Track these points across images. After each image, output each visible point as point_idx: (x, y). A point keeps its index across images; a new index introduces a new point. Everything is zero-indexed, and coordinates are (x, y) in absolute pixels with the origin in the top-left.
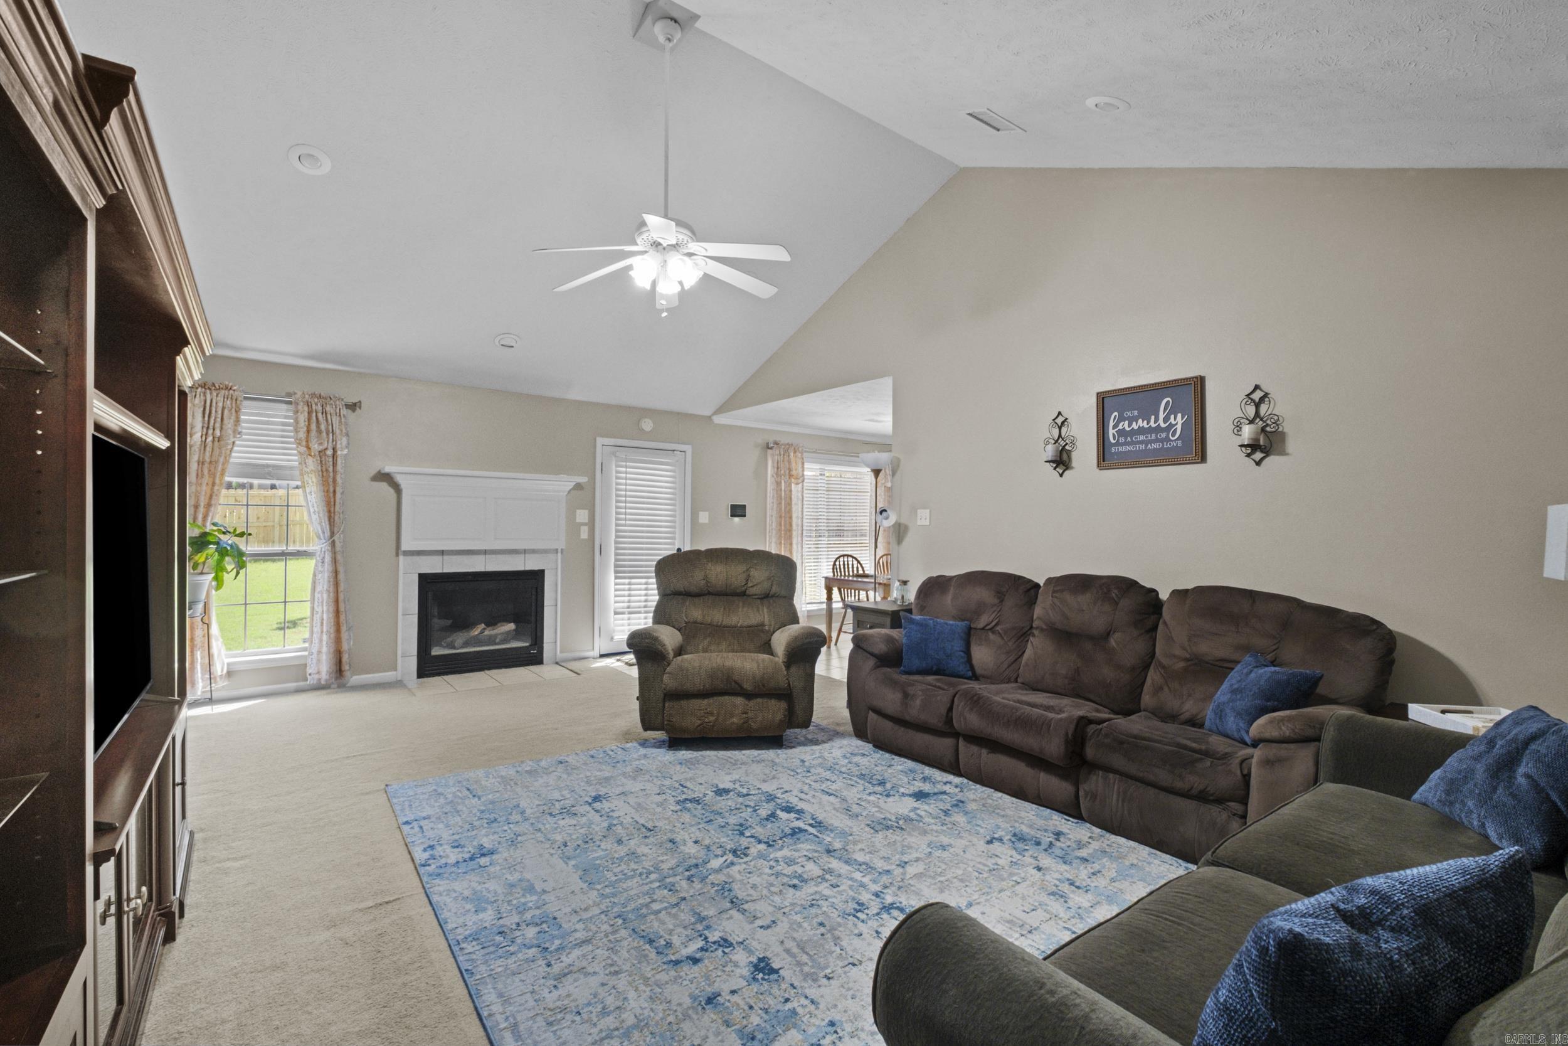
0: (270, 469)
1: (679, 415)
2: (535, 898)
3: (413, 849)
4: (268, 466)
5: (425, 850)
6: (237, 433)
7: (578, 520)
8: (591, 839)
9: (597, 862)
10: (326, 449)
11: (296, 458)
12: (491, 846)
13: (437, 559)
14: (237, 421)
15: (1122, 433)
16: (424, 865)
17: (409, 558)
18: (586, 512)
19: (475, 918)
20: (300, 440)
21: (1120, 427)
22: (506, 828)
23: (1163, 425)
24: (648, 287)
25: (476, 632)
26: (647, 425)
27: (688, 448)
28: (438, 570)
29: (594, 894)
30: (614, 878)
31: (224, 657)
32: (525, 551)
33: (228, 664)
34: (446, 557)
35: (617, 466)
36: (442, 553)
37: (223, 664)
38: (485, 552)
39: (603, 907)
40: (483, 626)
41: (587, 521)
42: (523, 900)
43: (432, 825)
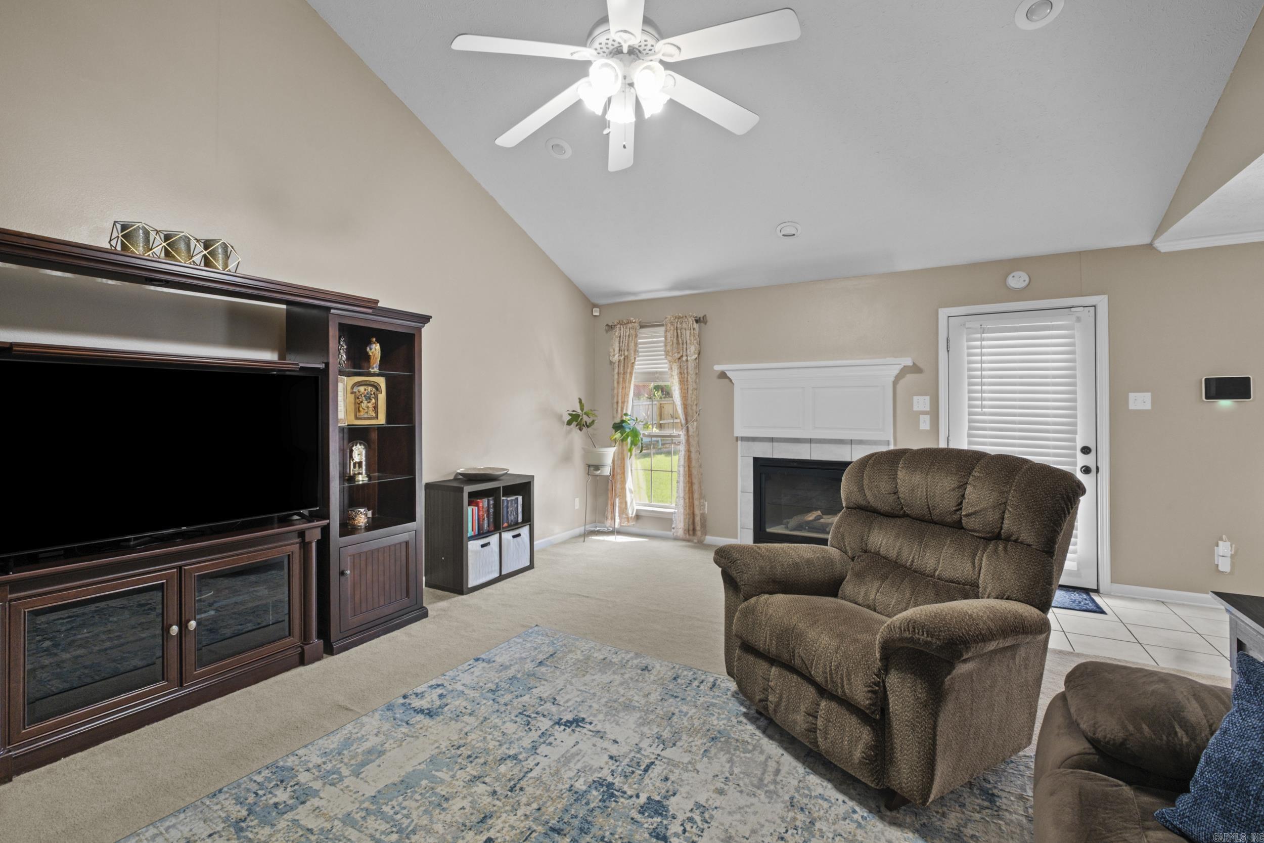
0: (658, 375)
1: (1080, 256)
4: (657, 373)
6: (636, 351)
7: (915, 408)
10: (682, 356)
11: (666, 365)
13: (768, 445)
14: (636, 344)
17: (745, 443)
18: (927, 398)
20: (668, 351)
24: (599, 112)
25: (811, 517)
26: (1018, 280)
27: (1102, 301)
28: (768, 455)
31: (634, 504)
32: (851, 442)
33: (637, 510)
34: (775, 444)
35: (969, 340)
36: (772, 440)
37: (634, 509)
38: (810, 441)
40: (819, 513)
41: (927, 409)
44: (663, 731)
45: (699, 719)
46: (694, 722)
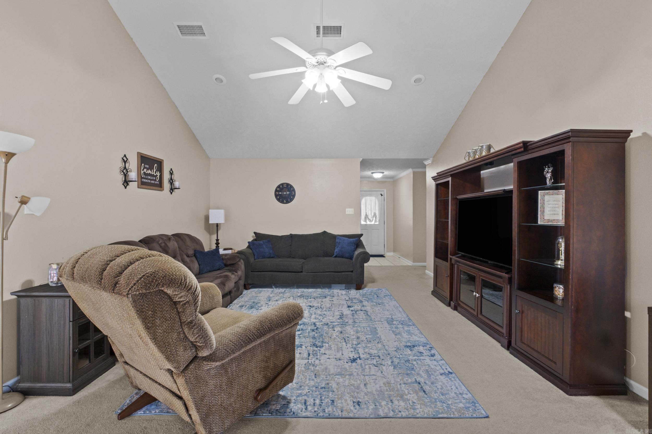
2: (393, 329)
5: (434, 354)
8: (368, 342)
9: (370, 333)
12: (407, 349)
15: (144, 173)
19: (410, 329)
21: (144, 171)
22: (401, 356)
23: (155, 175)
29: (376, 326)
30: (368, 328)
39: (375, 323)
42: (396, 330)
43: (437, 368)
44: (314, 368)
45: (302, 378)
46: (303, 376)
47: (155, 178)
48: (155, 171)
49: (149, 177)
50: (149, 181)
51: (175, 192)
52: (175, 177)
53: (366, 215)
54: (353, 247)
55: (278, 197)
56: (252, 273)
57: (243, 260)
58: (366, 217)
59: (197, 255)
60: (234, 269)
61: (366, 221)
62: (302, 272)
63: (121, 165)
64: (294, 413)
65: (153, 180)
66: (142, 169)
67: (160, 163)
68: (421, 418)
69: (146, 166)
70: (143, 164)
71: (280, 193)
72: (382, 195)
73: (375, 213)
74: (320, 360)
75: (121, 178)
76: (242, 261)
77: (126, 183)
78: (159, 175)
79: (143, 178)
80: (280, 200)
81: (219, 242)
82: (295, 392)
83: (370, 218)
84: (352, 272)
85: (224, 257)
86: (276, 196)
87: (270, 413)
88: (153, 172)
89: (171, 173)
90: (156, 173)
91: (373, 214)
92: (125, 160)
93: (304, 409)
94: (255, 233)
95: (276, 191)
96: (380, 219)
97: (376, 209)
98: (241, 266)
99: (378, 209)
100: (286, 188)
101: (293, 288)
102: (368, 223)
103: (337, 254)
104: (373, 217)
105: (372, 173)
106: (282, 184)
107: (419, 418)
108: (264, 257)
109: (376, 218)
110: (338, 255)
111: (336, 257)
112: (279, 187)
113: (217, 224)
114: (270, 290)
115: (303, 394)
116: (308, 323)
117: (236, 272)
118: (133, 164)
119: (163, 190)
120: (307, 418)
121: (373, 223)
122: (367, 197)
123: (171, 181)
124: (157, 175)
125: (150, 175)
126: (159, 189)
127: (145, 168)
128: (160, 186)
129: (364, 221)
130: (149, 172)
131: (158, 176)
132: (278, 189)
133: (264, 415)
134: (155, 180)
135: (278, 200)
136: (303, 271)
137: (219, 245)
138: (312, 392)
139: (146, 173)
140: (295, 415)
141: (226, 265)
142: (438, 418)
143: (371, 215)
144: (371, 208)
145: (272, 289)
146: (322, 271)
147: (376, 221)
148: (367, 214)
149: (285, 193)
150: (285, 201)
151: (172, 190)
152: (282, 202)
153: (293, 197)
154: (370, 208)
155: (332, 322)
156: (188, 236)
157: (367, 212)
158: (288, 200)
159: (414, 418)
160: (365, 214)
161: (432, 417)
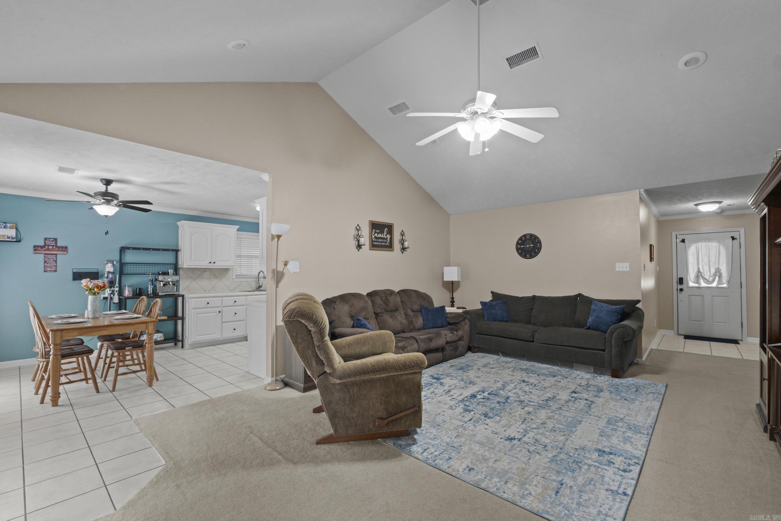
2: (605, 430)
3: (636, 476)
5: (630, 471)
9: (565, 424)
15: (375, 237)
16: (637, 463)
19: (635, 437)
21: (375, 235)
23: (385, 237)
29: (584, 420)
30: (570, 419)
39: (588, 416)
42: (610, 431)
43: (611, 483)
44: (462, 431)
47: (385, 241)
48: (385, 234)
49: (380, 240)
50: (380, 244)
51: (406, 251)
52: (406, 237)
53: (699, 271)
54: (614, 318)
55: (520, 251)
56: (477, 335)
57: (469, 320)
58: (699, 275)
59: (422, 310)
60: (456, 328)
61: (697, 282)
62: (533, 342)
63: (354, 232)
64: (410, 452)
65: (383, 242)
66: (373, 234)
67: (390, 228)
68: (520, 507)
69: (377, 231)
70: (374, 230)
71: (522, 246)
72: (733, 238)
73: (719, 268)
74: (476, 427)
75: (354, 243)
76: (467, 321)
77: (359, 246)
78: (389, 237)
79: (375, 241)
80: (522, 255)
81: (454, 300)
82: (426, 440)
83: (707, 278)
84: (604, 350)
85: (449, 315)
86: (518, 249)
87: (393, 444)
88: (384, 235)
89: (402, 234)
90: (386, 235)
91: (713, 271)
92: (358, 229)
93: (420, 453)
94: (492, 292)
95: (518, 243)
96: (730, 279)
97: (721, 262)
98: (464, 327)
99: (725, 262)
100: (529, 239)
101: (523, 360)
102: (703, 284)
103: (589, 325)
104: (715, 275)
105: (696, 205)
106: (525, 236)
107: (518, 506)
108: (495, 320)
109: (720, 277)
110: (591, 327)
111: (589, 328)
112: (520, 239)
113: (452, 281)
114: (496, 357)
115: (431, 444)
116: (501, 395)
117: (457, 332)
118: (366, 231)
119: (394, 250)
120: (417, 459)
121: (714, 284)
122: (700, 244)
123: (402, 242)
124: (387, 238)
125: (380, 238)
126: (390, 249)
127: (375, 233)
128: (390, 247)
129: (694, 282)
130: (380, 235)
131: (389, 239)
132: (520, 242)
133: (389, 444)
134: (386, 242)
135: (520, 254)
136: (534, 340)
137: (454, 303)
138: (440, 445)
139: (377, 236)
140: (410, 454)
141: (449, 324)
142: (541, 517)
143: (708, 273)
144: (709, 261)
145: (499, 357)
146: (558, 344)
147: (720, 282)
148: (701, 271)
149: (528, 246)
150: (528, 256)
151: (404, 249)
152: (525, 257)
153: (538, 250)
154: (706, 260)
155: (530, 401)
156: (416, 291)
157: (700, 267)
158: (532, 254)
159: (513, 503)
160: (696, 270)
161: (535, 513)
